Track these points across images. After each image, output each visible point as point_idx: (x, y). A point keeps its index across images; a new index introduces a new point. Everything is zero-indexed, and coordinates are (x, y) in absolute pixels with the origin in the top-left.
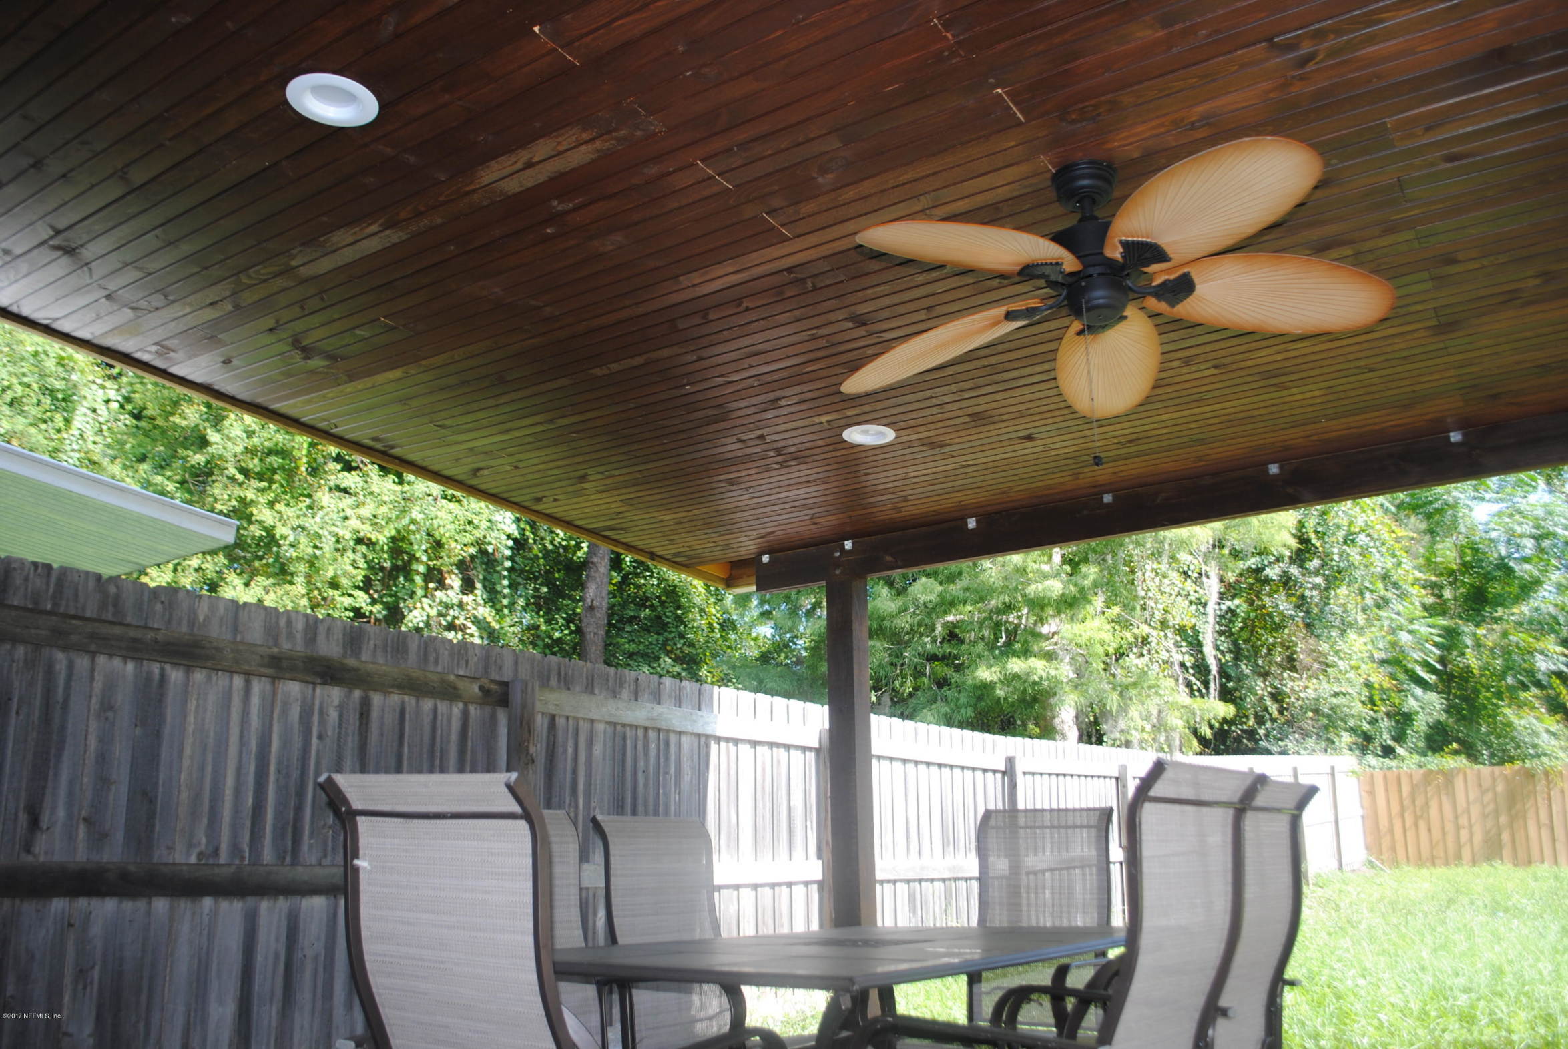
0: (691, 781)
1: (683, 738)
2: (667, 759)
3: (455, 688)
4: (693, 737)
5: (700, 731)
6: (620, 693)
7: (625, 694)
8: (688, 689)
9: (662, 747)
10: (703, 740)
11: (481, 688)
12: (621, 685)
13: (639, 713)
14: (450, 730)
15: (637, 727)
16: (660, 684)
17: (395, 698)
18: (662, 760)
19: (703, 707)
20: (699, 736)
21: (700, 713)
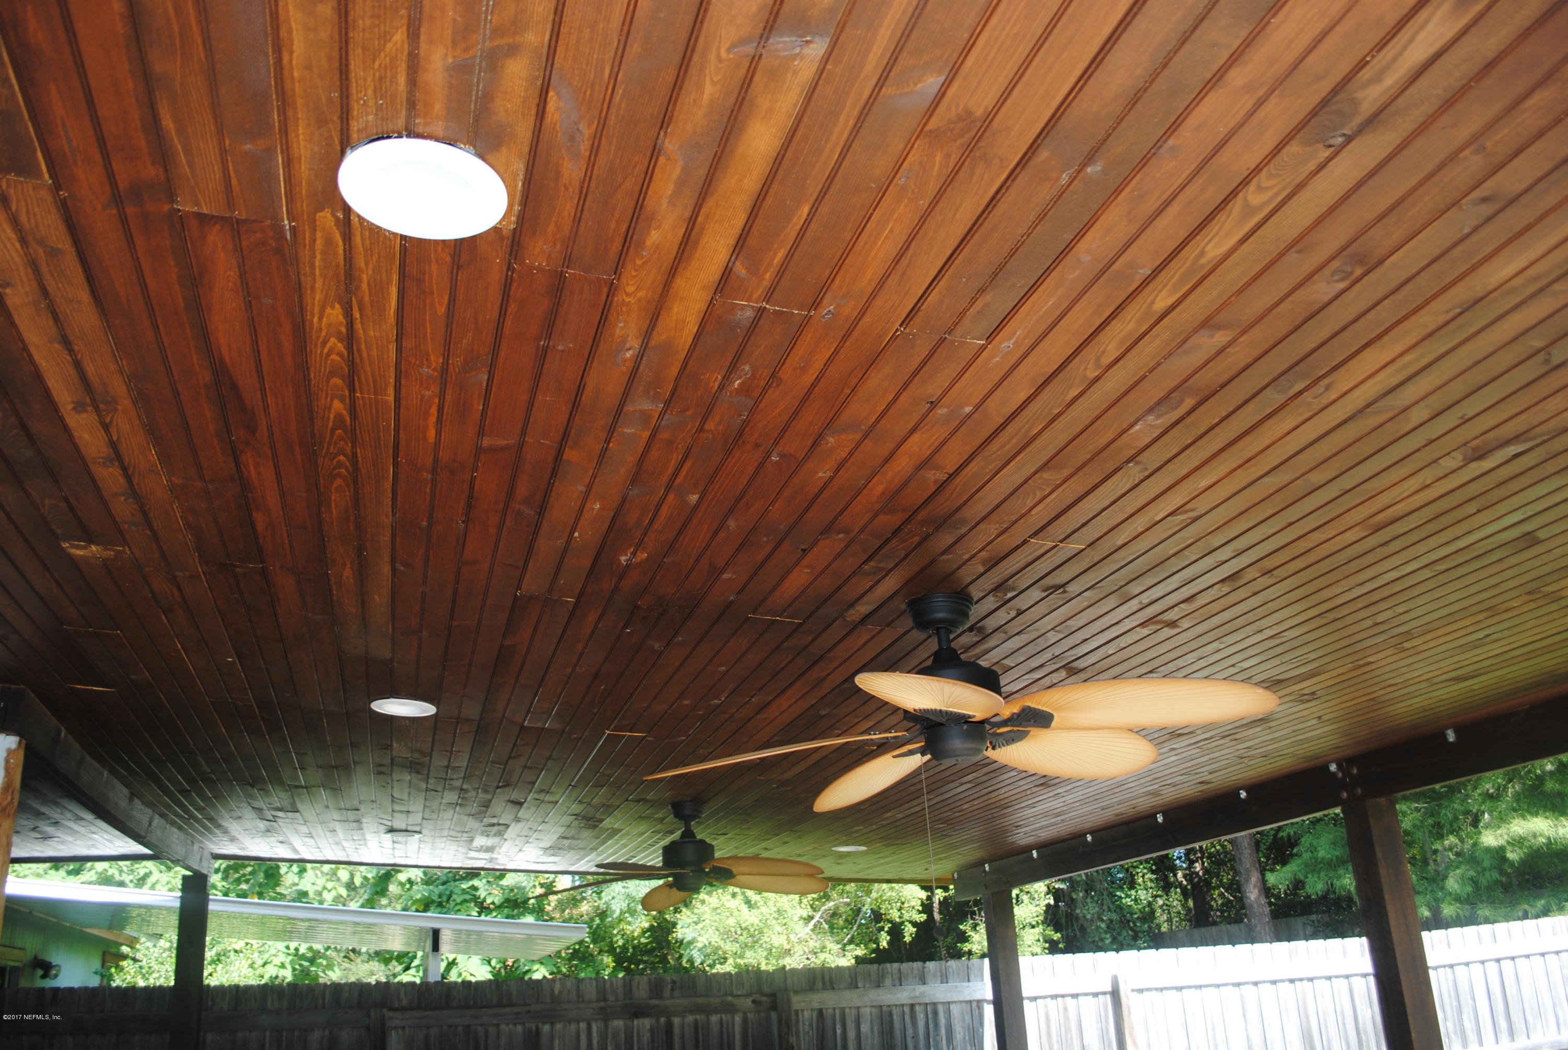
0: (964, 1039)
1: (952, 1007)
2: (936, 1025)
3: (733, 1005)
4: (964, 1004)
5: (968, 998)
6: (883, 982)
7: (888, 982)
8: (954, 967)
9: (930, 1016)
10: (974, 1005)
11: (754, 1002)
12: (883, 976)
13: (902, 995)
14: (734, 1031)
15: (903, 1005)
16: (924, 968)
17: (690, 1018)
18: (931, 1026)
19: (972, 978)
20: (966, 1002)
21: (966, 984)
